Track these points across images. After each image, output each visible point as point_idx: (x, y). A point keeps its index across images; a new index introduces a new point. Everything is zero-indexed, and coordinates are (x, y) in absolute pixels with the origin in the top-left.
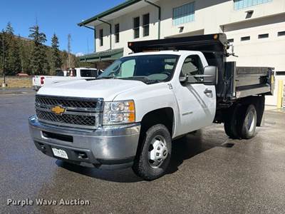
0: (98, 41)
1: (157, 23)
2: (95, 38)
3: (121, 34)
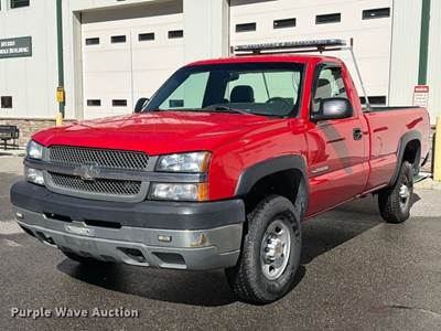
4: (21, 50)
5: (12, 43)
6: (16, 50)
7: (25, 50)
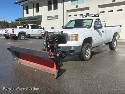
0: (25, 11)
1: (63, 3)
2: (23, 10)
3: (40, 8)
4: (56, 18)
5: (54, 17)
6: (55, 18)
7: (57, 18)
